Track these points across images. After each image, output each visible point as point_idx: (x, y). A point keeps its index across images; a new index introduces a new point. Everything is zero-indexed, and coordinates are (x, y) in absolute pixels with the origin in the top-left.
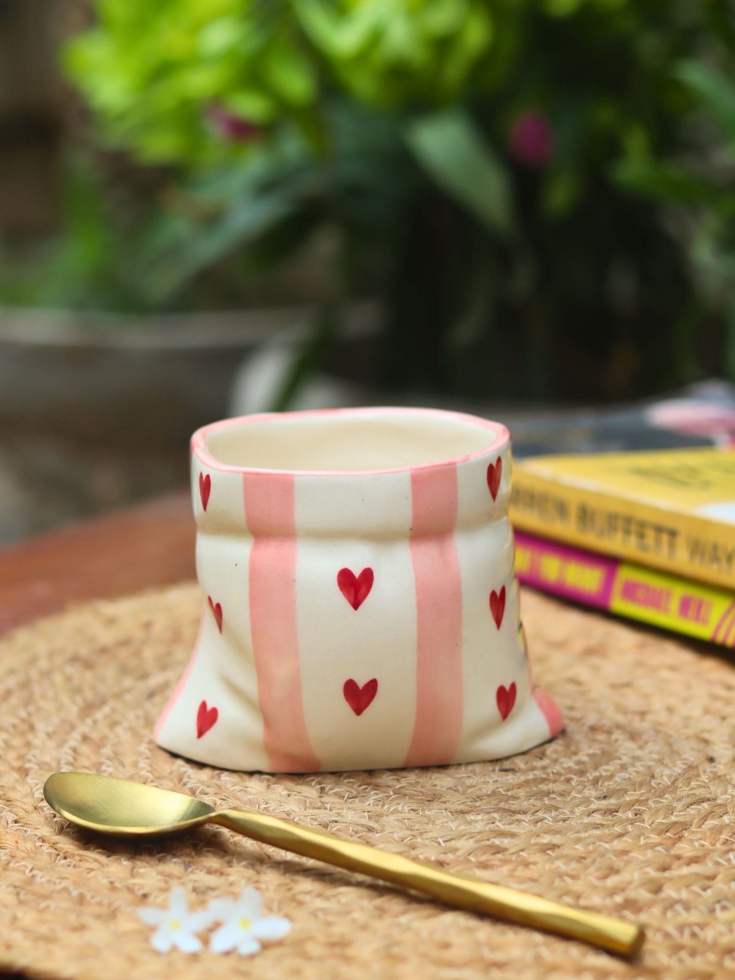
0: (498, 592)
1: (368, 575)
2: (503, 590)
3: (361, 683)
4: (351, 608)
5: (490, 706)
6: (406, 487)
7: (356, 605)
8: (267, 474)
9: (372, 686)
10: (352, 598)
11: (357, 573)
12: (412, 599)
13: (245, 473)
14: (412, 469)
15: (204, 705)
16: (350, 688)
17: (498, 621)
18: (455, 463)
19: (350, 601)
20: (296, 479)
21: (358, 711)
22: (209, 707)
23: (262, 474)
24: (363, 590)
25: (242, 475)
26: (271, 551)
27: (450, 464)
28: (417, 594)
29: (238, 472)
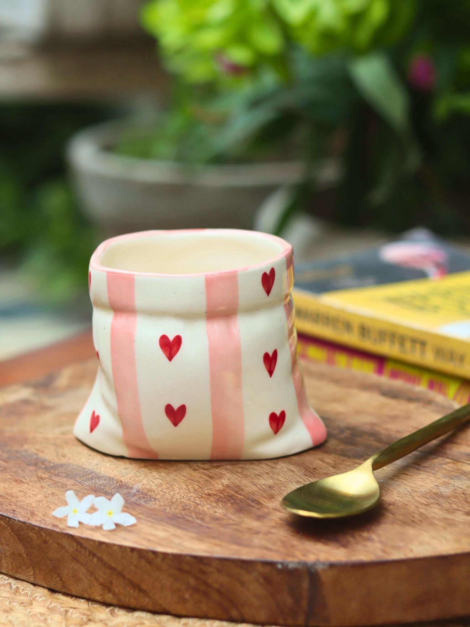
0: (271, 354)
1: (178, 340)
2: (275, 353)
3: (176, 406)
4: (166, 360)
5: (265, 425)
6: (202, 286)
7: (170, 358)
8: (120, 274)
9: (183, 409)
10: (168, 353)
11: (171, 338)
12: (205, 357)
13: (108, 272)
14: (206, 275)
15: (94, 413)
16: (169, 410)
17: (271, 372)
18: (236, 272)
19: (167, 356)
20: (136, 277)
21: (176, 424)
22: (96, 414)
23: (117, 273)
24: (174, 350)
25: (106, 273)
26: (123, 321)
27: (233, 272)
28: (210, 352)
29: (104, 271)
